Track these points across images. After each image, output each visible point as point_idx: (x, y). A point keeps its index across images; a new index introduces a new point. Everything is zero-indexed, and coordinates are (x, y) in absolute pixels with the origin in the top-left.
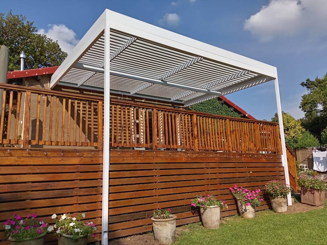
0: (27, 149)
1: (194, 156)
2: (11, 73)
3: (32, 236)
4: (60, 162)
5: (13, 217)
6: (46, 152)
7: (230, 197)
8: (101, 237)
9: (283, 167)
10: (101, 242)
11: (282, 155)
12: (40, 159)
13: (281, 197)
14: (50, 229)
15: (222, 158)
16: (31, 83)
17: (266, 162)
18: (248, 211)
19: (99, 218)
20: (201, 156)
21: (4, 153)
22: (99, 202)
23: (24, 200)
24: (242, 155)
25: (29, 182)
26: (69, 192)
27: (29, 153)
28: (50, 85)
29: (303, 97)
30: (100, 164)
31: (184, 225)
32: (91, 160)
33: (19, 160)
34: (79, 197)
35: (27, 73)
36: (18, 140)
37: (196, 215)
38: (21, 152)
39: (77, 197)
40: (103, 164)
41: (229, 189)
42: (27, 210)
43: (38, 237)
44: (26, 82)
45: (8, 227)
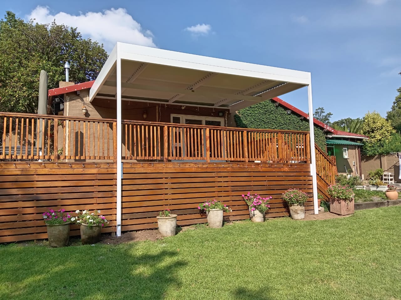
0: (56, 163)
1: (204, 167)
2: (53, 90)
3: (60, 222)
4: (82, 172)
5: (48, 211)
6: (71, 164)
7: (242, 203)
8: (116, 229)
9: (312, 176)
10: (116, 232)
11: (311, 165)
12: (67, 170)
13: (297, 204)
14: (73, 219)
15: (235, 168)
16: (71, 98)
17: (288, 171)
18: (256, 215)
19: (115, 215)
20: (212, 166)
21: (40, 166)
22: (114, 203)
23: (56, 199)
24: (260, 165)
25: (59, 187)
26: (90, 195)
27: (59, 166)
28: (89, 99)
29: (399, 90)
30: (114, 174)
31: (193, 224)
32: (106, 170)
33: (51, 171)
34: (98, 199)
35: (67, 89)
36: (50, 156)
37: (204, 217)
38: (52, 165)
39: (96, 198)
40: (116, 174)
41: (241, 196)
42: (58, 207)
43: (64, 224)
44: (67, 97)
45: (45, 217)
